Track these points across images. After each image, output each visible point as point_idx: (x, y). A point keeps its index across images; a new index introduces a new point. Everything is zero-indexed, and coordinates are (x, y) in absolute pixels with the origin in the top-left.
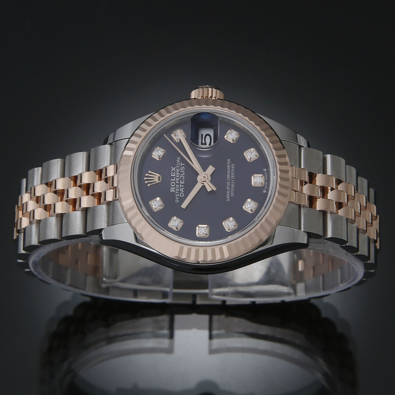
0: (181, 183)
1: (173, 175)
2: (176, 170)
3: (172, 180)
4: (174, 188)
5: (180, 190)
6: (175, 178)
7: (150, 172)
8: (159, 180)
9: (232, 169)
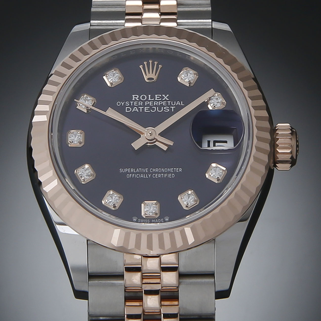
0: (145, 108)
1: (156, 97)
2: (164, 101)
3: (150, 96)
4: (138, 99)
5: (136, 106)
6: (153, 99)
7: (160, 66)
8: (148, 79)
9: (167, 175)
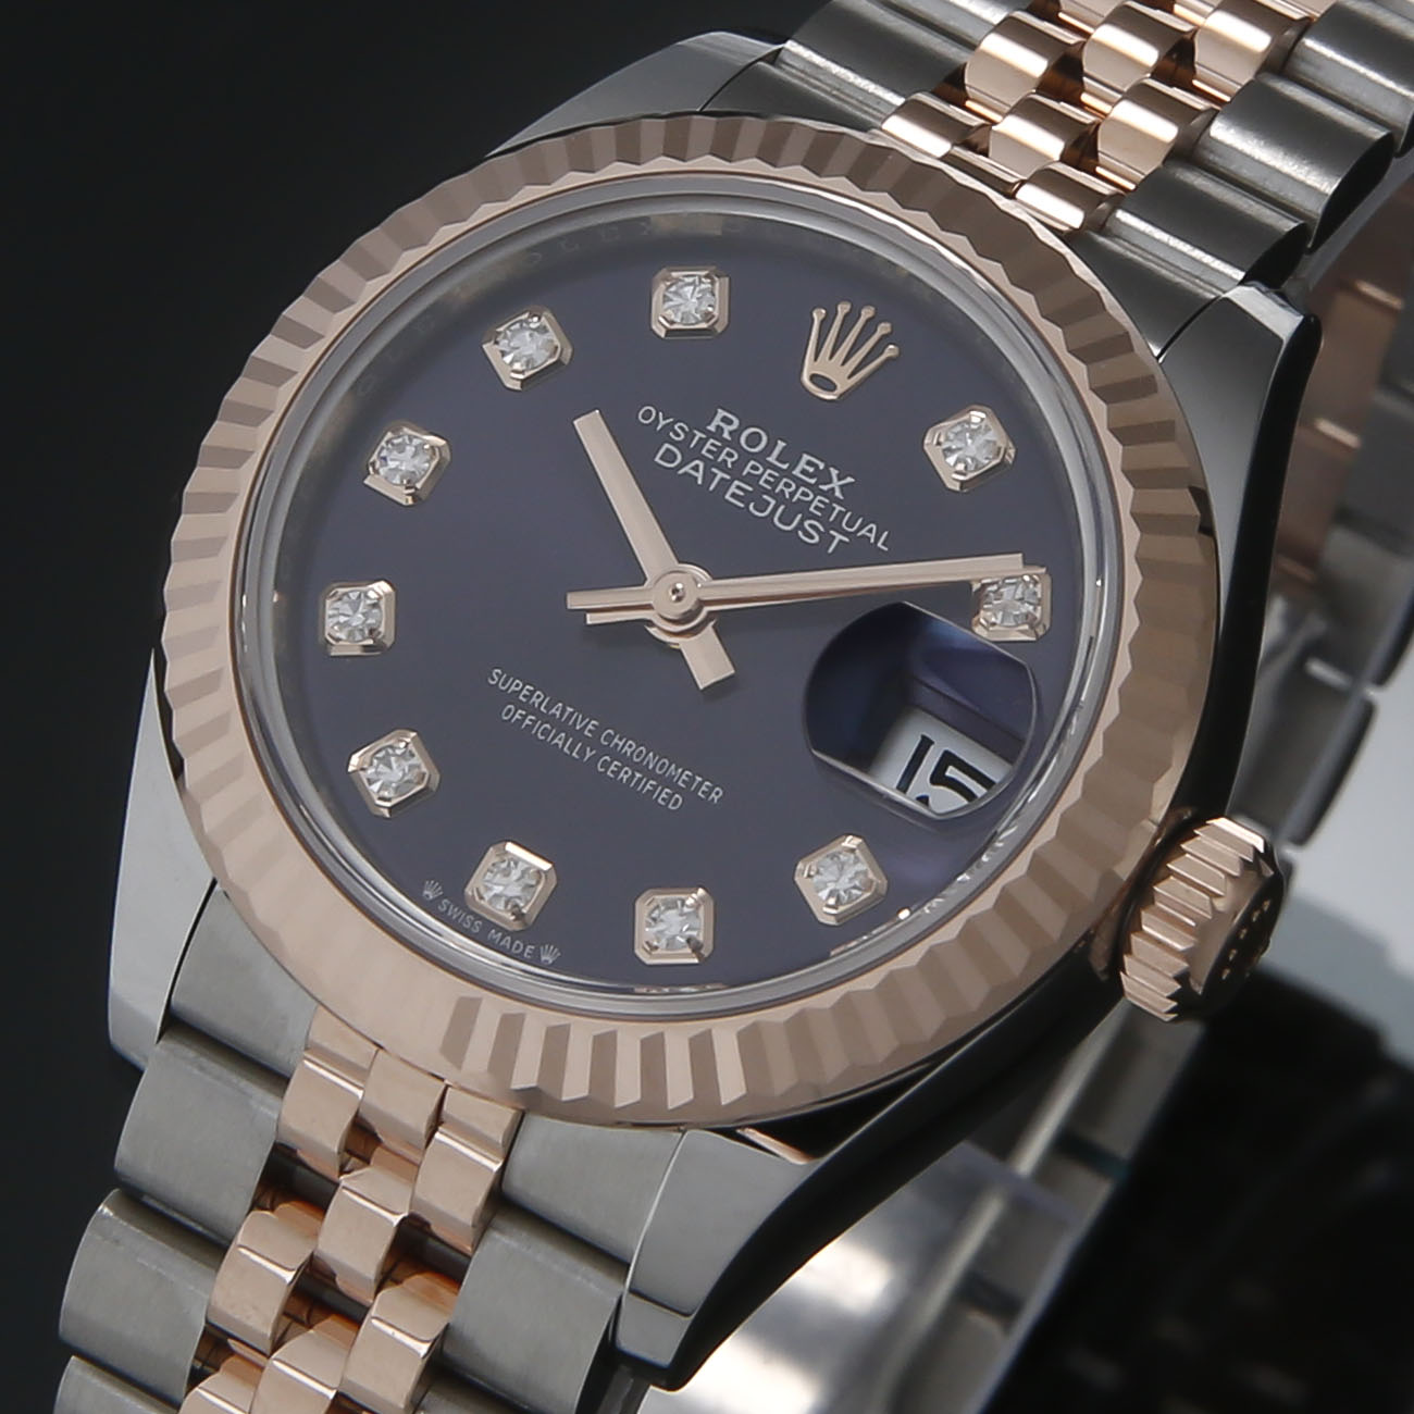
0: (736, 483)
1: (802, 465)
2: (823, 493)
3: (781, 444)
4: (731, 433)
5: (702, 458)
6: (785, 466)
7: (891, 350)
9: (655, 787)
